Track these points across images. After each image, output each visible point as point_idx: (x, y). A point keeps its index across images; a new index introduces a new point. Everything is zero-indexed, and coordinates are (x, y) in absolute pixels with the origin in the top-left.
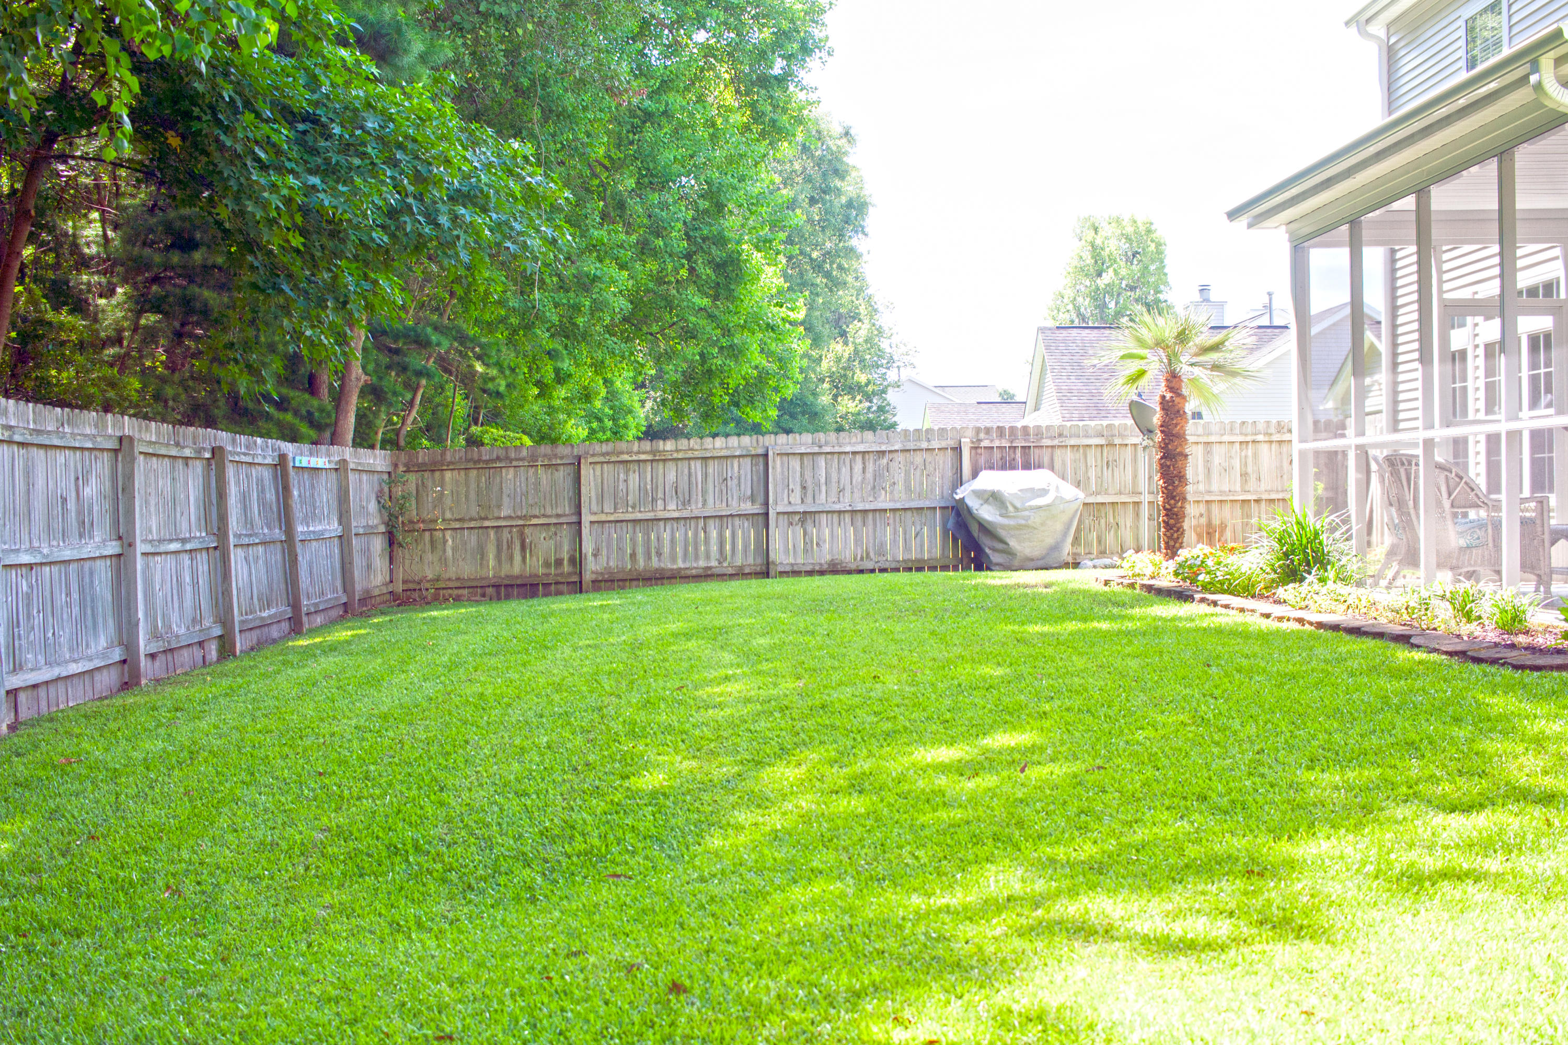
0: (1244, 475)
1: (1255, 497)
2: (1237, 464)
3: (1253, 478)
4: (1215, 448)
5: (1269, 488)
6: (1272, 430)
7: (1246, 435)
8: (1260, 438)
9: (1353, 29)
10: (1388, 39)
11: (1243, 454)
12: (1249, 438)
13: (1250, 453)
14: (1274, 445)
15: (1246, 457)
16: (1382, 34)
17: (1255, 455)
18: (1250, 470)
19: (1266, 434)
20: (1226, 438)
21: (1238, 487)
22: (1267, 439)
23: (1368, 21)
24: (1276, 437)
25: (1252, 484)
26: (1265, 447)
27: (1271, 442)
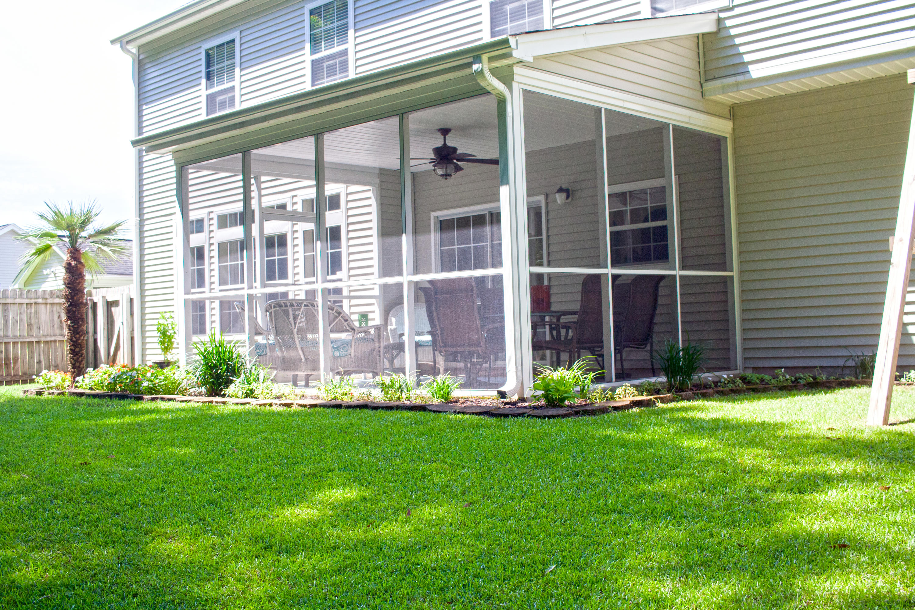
0: (30, 325)
1: (37, 340)
2: (25, 317)
3: (35, 327)
4: (10, 307)
5: (45, 334)
6: (47, 296)
7: (31, 299)
8: (40, 301)
9: (118, 45)
10: (139, 55)
11: (29, 311)
12: (33, 301)
13: (33, 310)
14: (48, 306)
15: (31, 313)
16: (134, 51)
17: (36, 312)
18: (33, 321)
19: (43, 298)
20: (18, 301)
21: (26, 334)
22: (44, 302)
23: (128, 42)
24: (50, 301)
25: (34, 332)
26: (42, 307)
27: (46, 304)
